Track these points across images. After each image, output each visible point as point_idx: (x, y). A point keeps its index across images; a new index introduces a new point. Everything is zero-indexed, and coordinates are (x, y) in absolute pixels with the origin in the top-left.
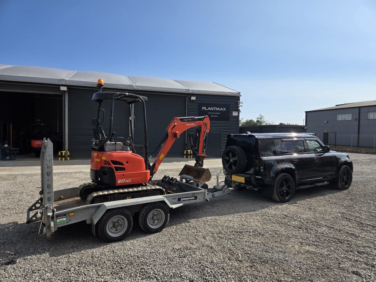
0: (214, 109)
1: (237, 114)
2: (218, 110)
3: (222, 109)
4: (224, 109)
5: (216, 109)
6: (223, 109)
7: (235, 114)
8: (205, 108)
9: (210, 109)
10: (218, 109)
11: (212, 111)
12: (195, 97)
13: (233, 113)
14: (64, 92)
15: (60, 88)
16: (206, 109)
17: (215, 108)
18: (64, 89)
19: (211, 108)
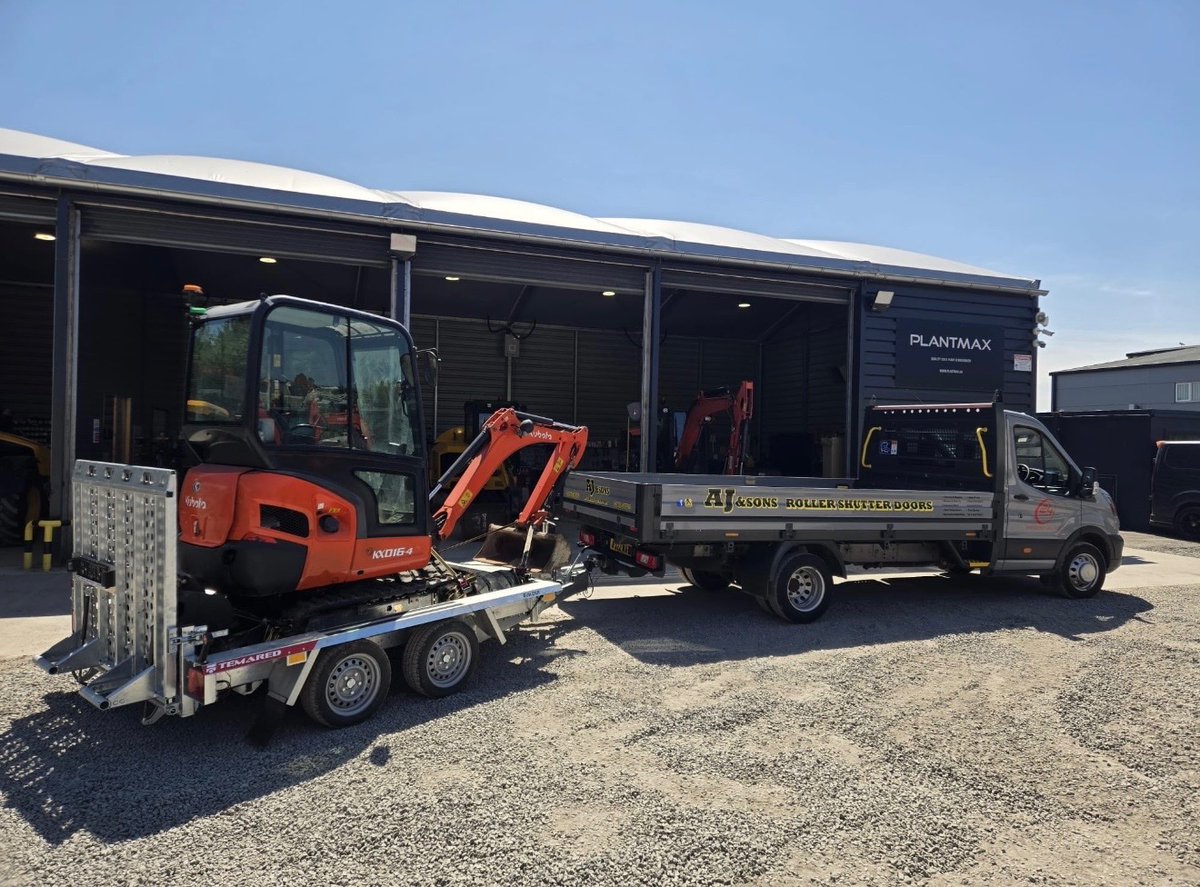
0: (950, 341)
1: (1030, 363)
2: (964, 347)
3: (979, 346)
4: (986, 345)
5: (957, 342)
6: (982, 345)
7: (1021, 364)
8: (920, 338)
9: (936, 343)
10: (964, 344)
11: (942, 351)
12: (892, 294)
13: (1016, 362)
14: (401, 257)
15: (388, 241)
16: (922, 344)
17: (954, 339)
18: (403, 244)
19: (941, 338)
